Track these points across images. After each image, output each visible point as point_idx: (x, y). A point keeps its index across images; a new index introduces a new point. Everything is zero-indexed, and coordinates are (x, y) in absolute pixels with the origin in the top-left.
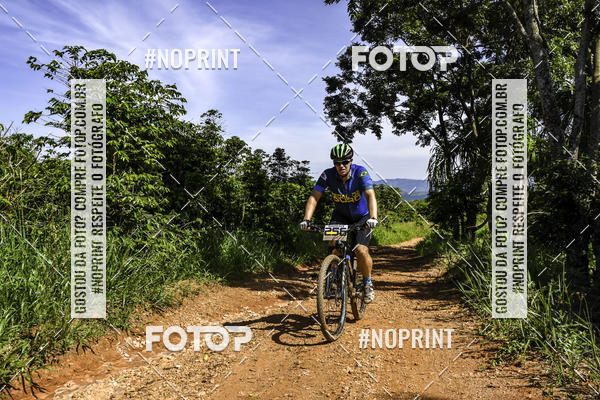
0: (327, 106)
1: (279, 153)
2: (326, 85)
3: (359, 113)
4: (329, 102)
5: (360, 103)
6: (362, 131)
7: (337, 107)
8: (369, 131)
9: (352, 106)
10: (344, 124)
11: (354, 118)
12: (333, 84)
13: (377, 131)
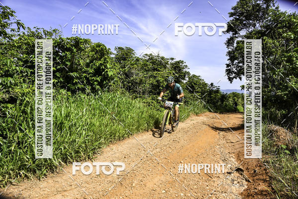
0: (226, 72)
1: (212, 84)
2: (226, 66)
3: (235, 73)
4: (227, 70)
5: (236, 71)
6: (236, 78)
7: (229, 72)
8: (238, 78)
9: (233, 71)
10: (231, 77)
11: (234, 75)
12: (228, 65)
13: (240, 78)
